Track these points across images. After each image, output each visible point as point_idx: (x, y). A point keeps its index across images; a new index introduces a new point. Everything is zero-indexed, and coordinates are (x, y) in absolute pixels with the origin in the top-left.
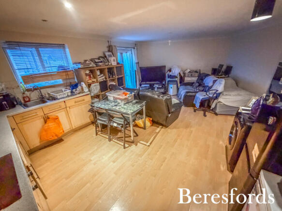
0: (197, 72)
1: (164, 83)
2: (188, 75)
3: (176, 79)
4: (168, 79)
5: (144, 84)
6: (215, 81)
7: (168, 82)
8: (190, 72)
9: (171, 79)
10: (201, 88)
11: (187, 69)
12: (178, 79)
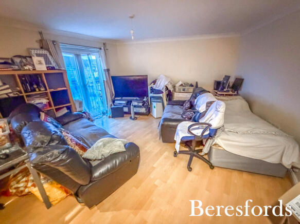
0: (192, 86)
1: (145, 100)
2: (179, 89)
3: (161, 95)
4: (150, 95)
5: (117, 100)
6: (209, 104)
7: (151, 98)
8: (182, 85)
9: (154, 95)
10: (190, 114)
11: (179, 82)
12: (164, 96)
